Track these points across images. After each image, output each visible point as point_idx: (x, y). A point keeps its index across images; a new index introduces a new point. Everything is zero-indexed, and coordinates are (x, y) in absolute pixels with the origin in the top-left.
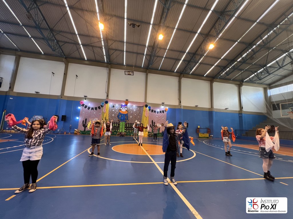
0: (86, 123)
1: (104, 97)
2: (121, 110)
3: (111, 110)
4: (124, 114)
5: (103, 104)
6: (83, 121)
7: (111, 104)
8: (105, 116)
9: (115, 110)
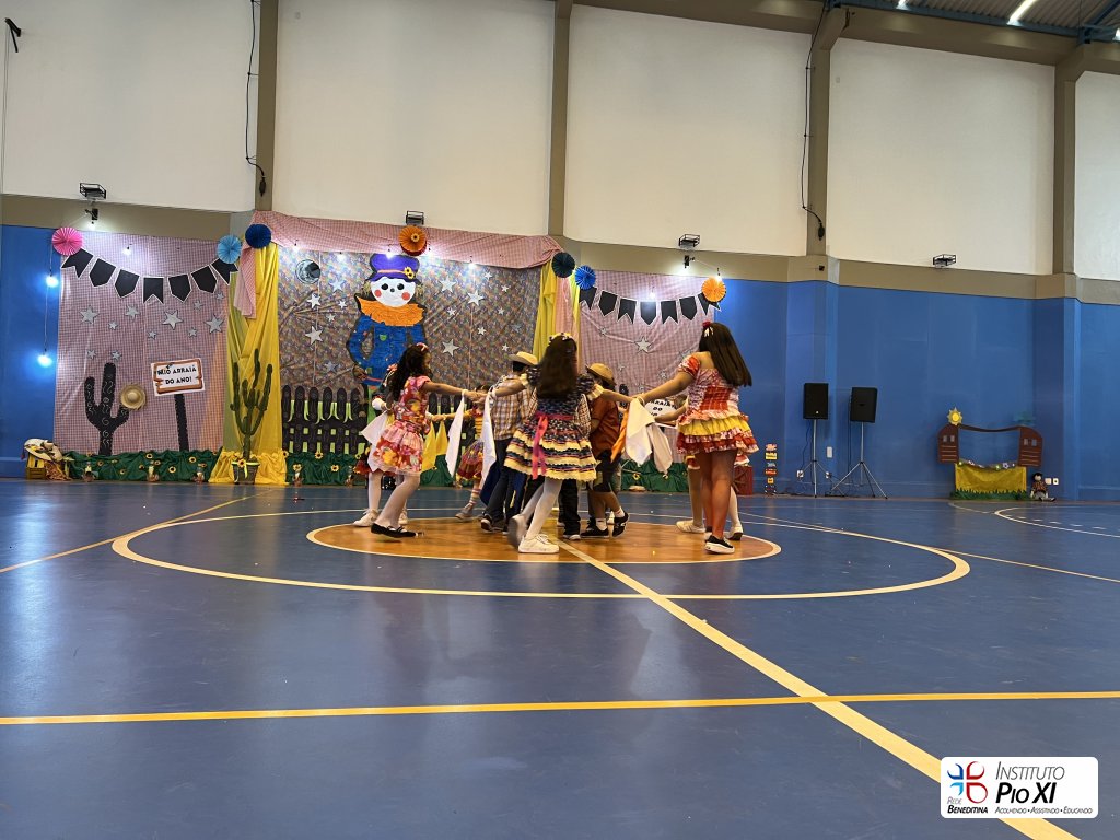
0: (109, 392)
1: (236, 197)
2: (370, 297)
3: (293, 298)
4: (394, 330)
5: (232, 249)
6: (90, 381)
7: (296, 249)
8: (250, 344)
9: (331, 298)
